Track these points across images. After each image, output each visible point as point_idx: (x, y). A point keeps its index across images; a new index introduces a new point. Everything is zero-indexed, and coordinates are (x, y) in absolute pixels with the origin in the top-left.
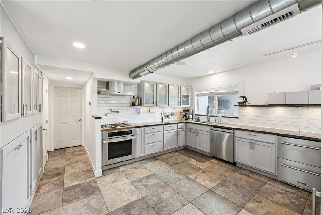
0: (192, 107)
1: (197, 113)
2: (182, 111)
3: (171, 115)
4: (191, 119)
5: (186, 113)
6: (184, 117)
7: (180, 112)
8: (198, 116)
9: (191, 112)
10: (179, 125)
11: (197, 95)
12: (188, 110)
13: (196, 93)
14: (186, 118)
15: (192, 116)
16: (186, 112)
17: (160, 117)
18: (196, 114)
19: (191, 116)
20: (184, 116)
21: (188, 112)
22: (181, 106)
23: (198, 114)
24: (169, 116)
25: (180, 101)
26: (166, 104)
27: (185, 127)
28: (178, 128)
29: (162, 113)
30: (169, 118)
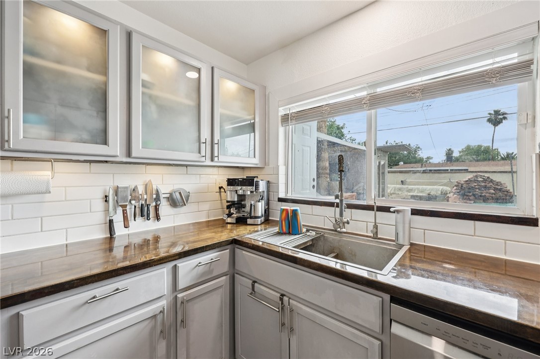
0: (267, 170)
1: (287, 192)
2: (225, 185)
3: (173, 202)
4: (259, 221)
5: (240, 192)
6: (233, 210)
7: (220, 188)
8: (290, 207)
9: (262, 186)
11: (286, 119)
12: (250, 182)
13: (282, 112)
14: (240, 215)
15: (268, 204)
16: (241, 190)
17: (98, 217)
18: (282, 195)
19: (260, 208)
20: (231, 205)
21: (248, 190)
22: (212, 160)
23: (290, 196)
24: (156, 209)
25: (205, 134)
26: (105, 142)
27: (225, 267)
28: (182, 284)
29: (106, 199)
30: (158, 217)
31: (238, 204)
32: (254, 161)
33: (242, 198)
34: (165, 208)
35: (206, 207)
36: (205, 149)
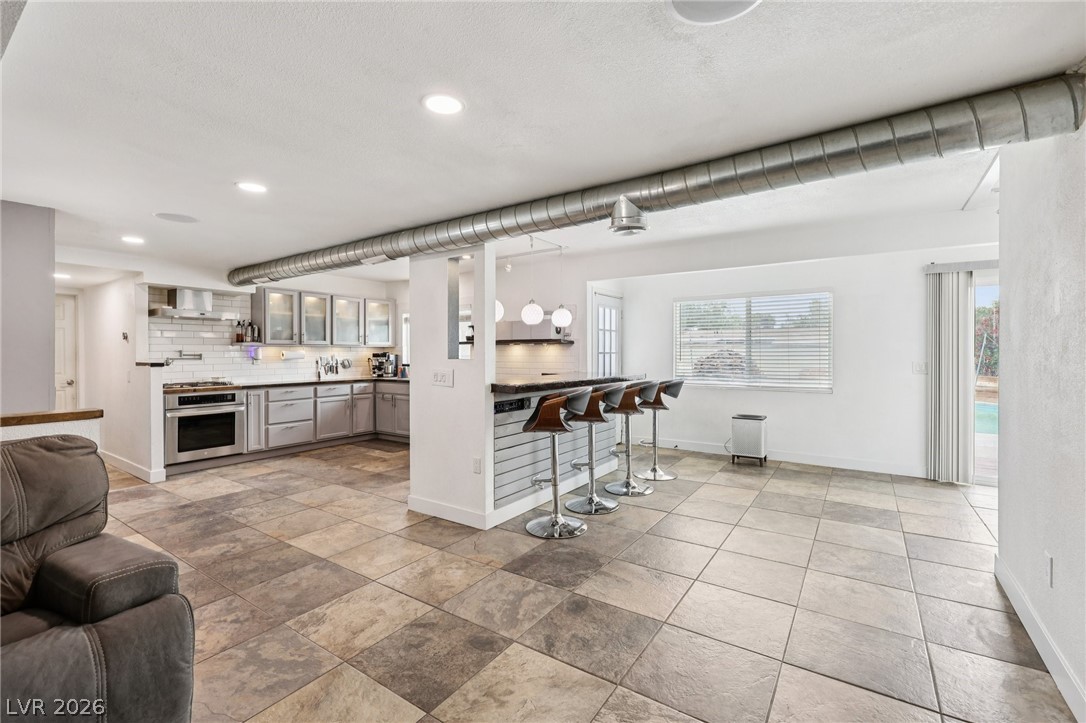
0: (395, 349)
1: (405, 361)
2: (371, 357)
3: (344, 366)
5: (380, 361)
6: (376, 370)
7: (369, 359)
9: (392, 358)
10: (356, 386)
12: (384, 355)
13: (404, 316)
14: (380, 372)
16: (380, 359)
17: (313, 370)
20: (375, 367)
21: (384, 360)
22: (365, 345)
24: (337, 368)
25: (362, 333)
26: (325, 339)
27: (371, 390)
28: (355, 392)
29: (317, 362)
30: (337, 372)
31: (379, 367)
32: (389, 344)
33: (381, 363)
34: (340, 369)
35: (361, 369)
36: (362, 339)
